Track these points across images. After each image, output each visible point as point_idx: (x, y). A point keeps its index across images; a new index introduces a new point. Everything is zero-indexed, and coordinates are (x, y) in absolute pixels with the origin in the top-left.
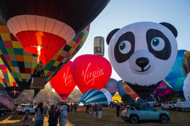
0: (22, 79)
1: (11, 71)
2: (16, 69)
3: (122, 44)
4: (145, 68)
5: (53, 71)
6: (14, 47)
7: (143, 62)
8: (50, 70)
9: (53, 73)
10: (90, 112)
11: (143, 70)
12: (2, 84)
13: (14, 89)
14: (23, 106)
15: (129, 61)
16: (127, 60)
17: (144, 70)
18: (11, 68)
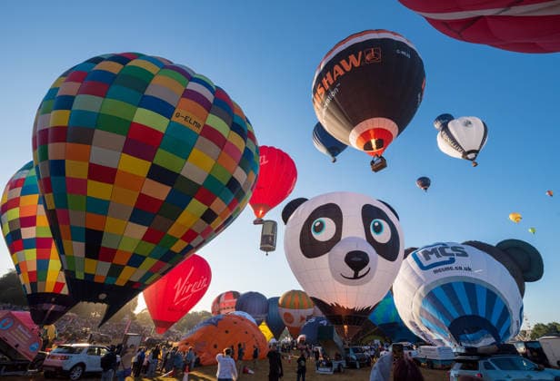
0: (86, 274)
1: (61, 251)
2: (78, 248)
3: (318, 224)
4: (361, 273)
5: (167, 262)
6: (90, 194)
7: (360, 259)
8: (161, 259)
9: (168, 266)
10: (250, 371)
11: (356, 277)
12: (23, 283)
13: (53, 299)
14: (72, 350)
15: (329, 256)
16: (325, 253)
17: (359, 275)
18: (66, 243)
